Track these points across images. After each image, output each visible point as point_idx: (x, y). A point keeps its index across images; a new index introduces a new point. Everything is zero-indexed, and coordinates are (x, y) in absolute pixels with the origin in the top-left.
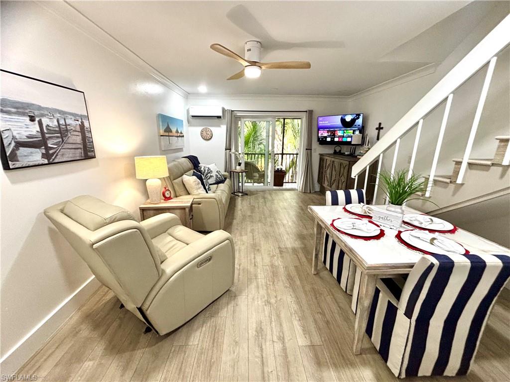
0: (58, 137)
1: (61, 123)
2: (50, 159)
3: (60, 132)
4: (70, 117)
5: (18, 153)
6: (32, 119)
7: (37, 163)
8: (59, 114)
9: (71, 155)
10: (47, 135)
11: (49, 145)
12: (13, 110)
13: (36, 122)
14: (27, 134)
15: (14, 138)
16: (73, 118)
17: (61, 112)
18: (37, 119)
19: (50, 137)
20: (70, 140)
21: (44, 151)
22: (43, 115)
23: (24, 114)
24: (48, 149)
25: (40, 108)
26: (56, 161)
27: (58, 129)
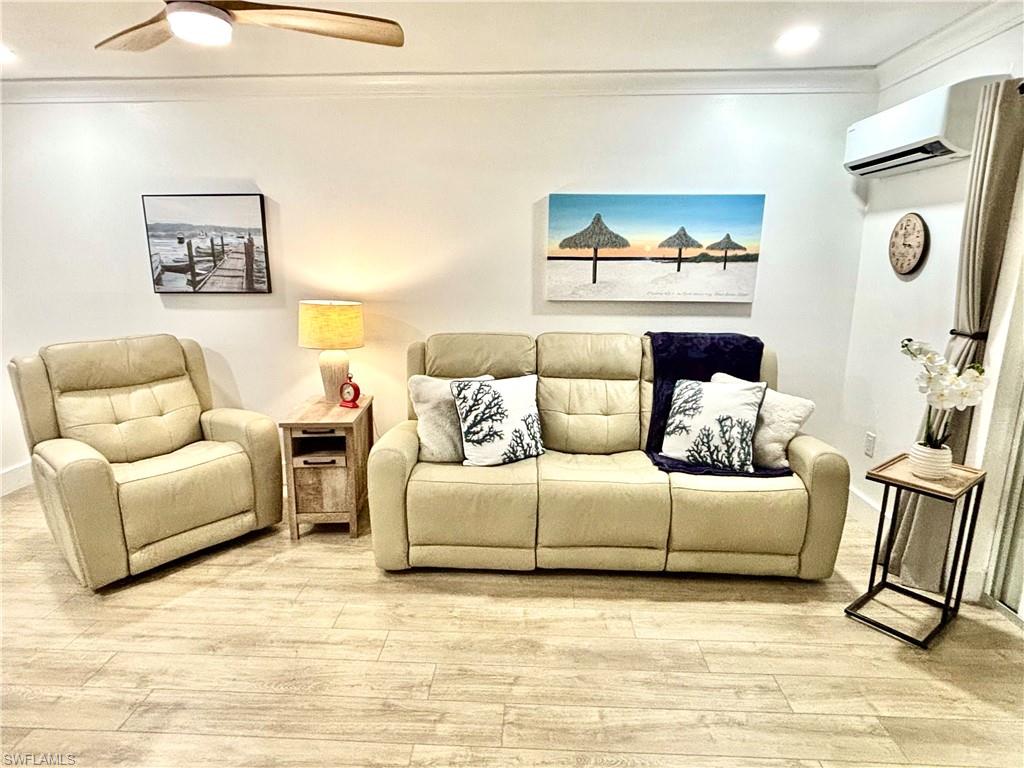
2: (196, 287)
3: (213, 255)
6: (181, 241)
9: (225, 285)
10: (195, 259)
12: (163, 234)
13: (185, 244)
17: (216, 229)
20: (227, 265)
21: (190, 277)
23: (172, 237)
24: (195, 275)
25: (191, 227)
26: (202, 290)
27: (210, 251)
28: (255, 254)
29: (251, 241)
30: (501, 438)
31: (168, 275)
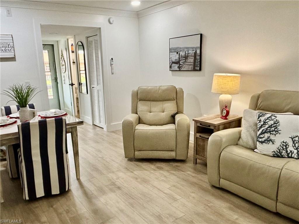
0: (184, 59)
1: (186, 53)
2: (180, 69)
3: (185, 57)
4: (190, 49)
5: (172, 65)
6: (177, 53)
7: (176, 70)
8: (186, 49)
9: (187, 68)
10: (180, 59)
11: (181, 63)
12: (173, 51)
13: (178, 54)
14: (175, 59)
15: (172, 60)
16: (192, 49)
17: (187, 48)
18: (179, 53)
19: (181, 60)
20: (188, 61)
21: (178, 65)
22: (181, 51)
23: (175, 52)
24: (180, 64)
25: (181, 48)
26: (181, 70)
27: (184, 56)
28: (197, 57)
29: (196, 51)
30: (273, 143)
31: (173, 65)
